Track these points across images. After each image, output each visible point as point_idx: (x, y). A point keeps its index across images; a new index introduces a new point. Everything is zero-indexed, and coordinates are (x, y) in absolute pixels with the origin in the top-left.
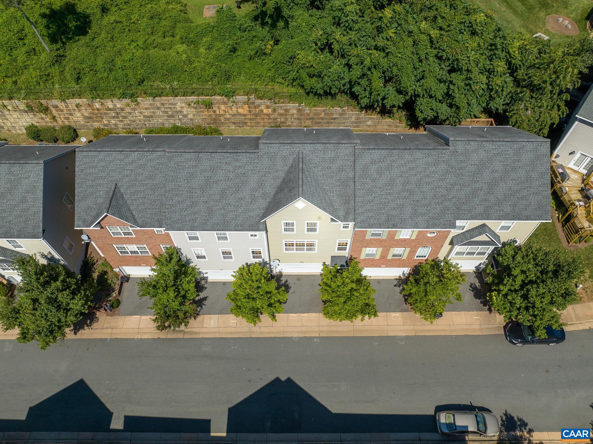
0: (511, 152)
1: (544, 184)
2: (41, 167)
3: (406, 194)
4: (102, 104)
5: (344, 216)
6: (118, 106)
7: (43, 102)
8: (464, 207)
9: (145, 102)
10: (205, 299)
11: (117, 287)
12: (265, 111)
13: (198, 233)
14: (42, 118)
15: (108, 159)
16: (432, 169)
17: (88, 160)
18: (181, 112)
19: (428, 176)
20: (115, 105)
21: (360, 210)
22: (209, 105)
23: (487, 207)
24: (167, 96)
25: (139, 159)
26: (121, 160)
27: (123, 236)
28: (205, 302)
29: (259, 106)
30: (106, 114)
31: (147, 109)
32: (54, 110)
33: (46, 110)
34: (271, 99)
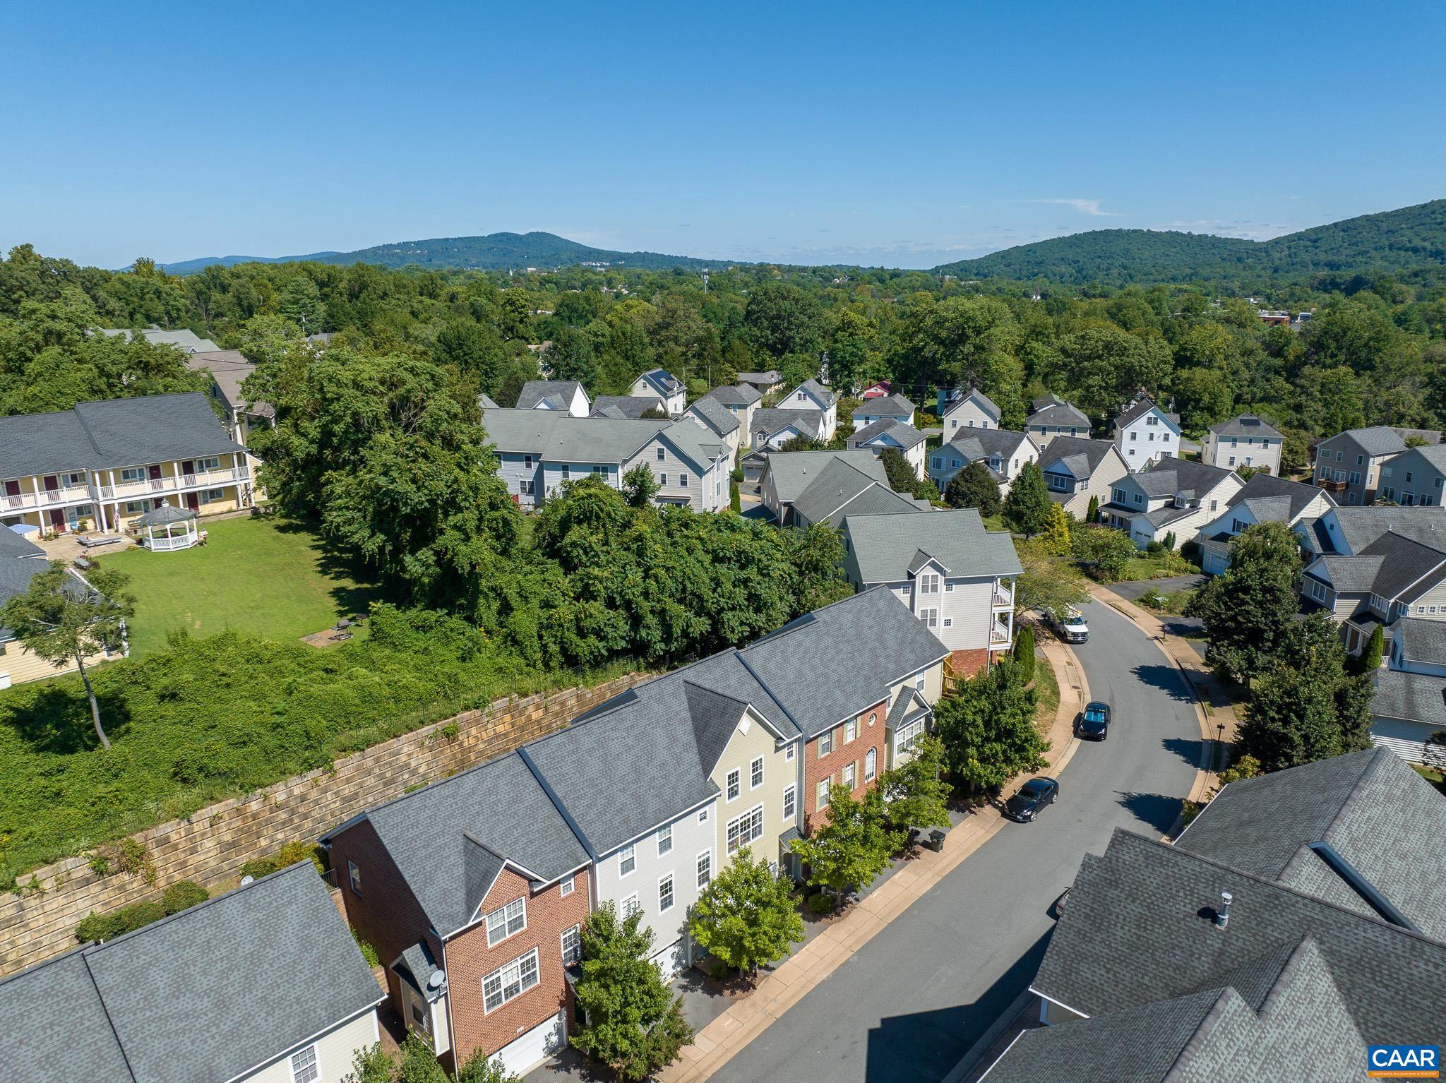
2: (311, 870)
3: (822, 679)
4: (265, 799)
7: (137, 838)
9: (346, 766)
12: (535, 716)
13: (633, 851)
14: (122, 887)
17: (397, 820)
18: (407, 765)
19: (824, 653)
20: (290, 794)
25: (480, 781)
27: (508, 936)
29: (525, 709)
30: (268, 822)
31: (348, 781)
32: (156, 853)
33: (134, 860)
34: (537, 693)
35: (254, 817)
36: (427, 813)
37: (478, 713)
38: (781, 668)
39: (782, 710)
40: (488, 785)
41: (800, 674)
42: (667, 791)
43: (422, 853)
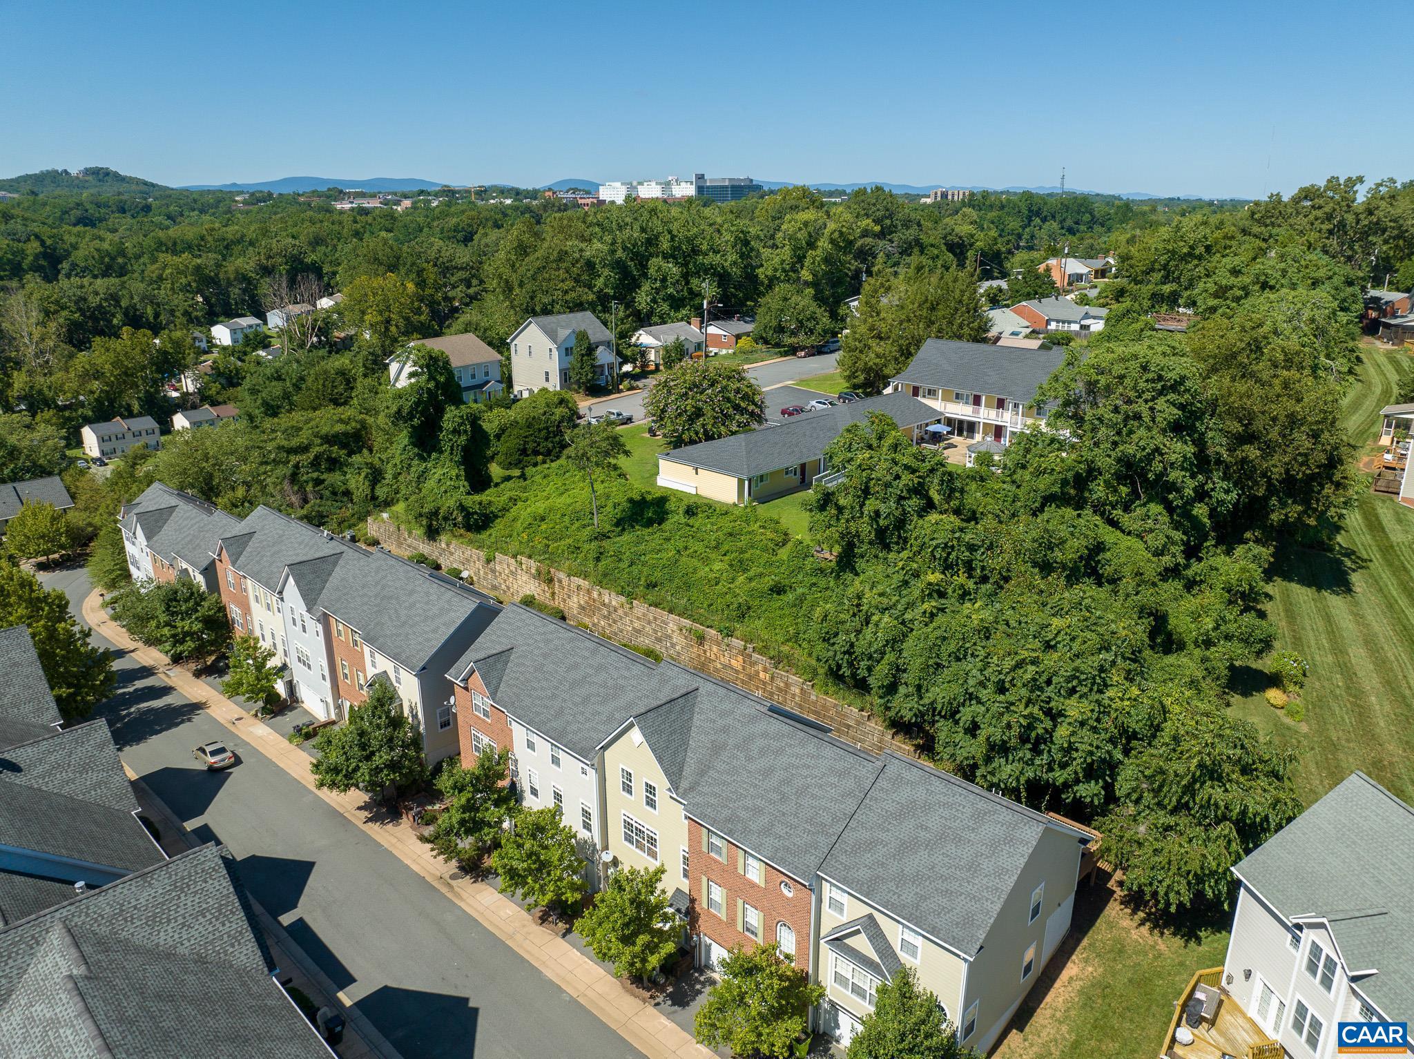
0: (968, 811)
1: (997, 889)
2: (474, 606)
3: (775, 797)
4: (600, 594)
5: (685, 790)
6: (614, 603)
7: (552, 570)
8: (843, 858)
9: (640, 608)
12: (762, 675)
13: (535, 739)
14: (544, 591)
16: (833, 779)
17: (511, 615)
18: (670, 637)
19: (821, 786)
20: (610, 602)
21: (706, 789)
22: (701, 639)
23: (878, 877)
24: (663, 609)
26: (536, 627)
29: (756, 663)
30: (599, 609)
31: (638, 618)
32: (557, 585)
33: (550, 581)
34: (771, 658)
35: (594, 600)
36: (519, 624)
37: (720, 637)
38: (763, 752)
39: (702, 773)
40: (550, 636)
41: (768, 772)
42: (574, 727)
43: (494, 637)
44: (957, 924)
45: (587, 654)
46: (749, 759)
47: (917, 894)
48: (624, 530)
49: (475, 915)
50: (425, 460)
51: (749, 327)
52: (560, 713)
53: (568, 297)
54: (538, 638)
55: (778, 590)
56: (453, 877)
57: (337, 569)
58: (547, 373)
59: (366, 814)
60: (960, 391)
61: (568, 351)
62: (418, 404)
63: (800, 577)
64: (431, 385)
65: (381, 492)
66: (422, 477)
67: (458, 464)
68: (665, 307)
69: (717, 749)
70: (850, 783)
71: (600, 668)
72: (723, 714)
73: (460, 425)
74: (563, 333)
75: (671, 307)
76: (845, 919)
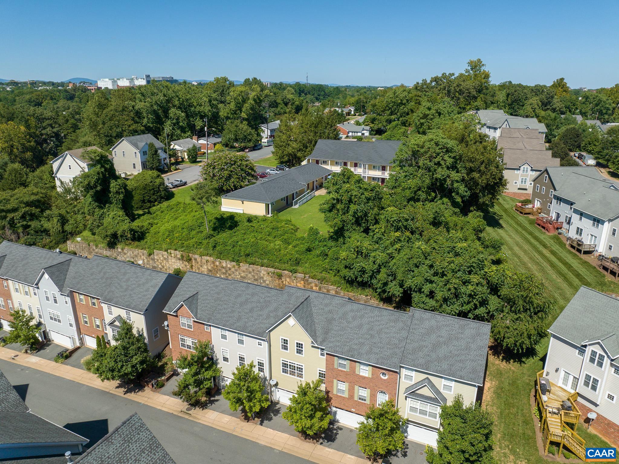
1: (481, 355)
3: (368, 337)
4: (220, 263)
5: (321, 342)
6: (229, 266)
7: (190, 255)
8: (410, 356)
9: (244, 266)
10: (217, 400)
11: (168, 375)
12: (314, 288)
13: (227, 333)
14: (186, 265)
15: (201, 278)
16: (392, 324)
17: (191, 277)
18: (262, 278)
19: (388, 328)
20: (227, 266)
21: (332, 339)
22: (280, 276)
23: (429, 361)
24: (257, 265)
25: (217, 282)
26: (207, 281)
27: (187, 328)
28: (216, 403)
29: (311, 283)
30: (220, 270)
31: (243, 271)
32: (194, 261)
33: (189, 260)
34: (318, 280)
35: (217, 266)
36: (198, 280)
37: (291, 274)
38: (354, 318)
39: (326, 333)
40: (218, 284)
41: (360, 326)
42: (250, 324)
43: (185, 289)
44: (470, 373)
45: (244, 289)
46: (348, 322)
47: (448, 364)
48: (219, 232)
49: (210, 425)
50: (102, 208)
51: (219, 140)
52: (239, 319)
53: (131, 128)
54: (211, 285)
55: (309, 250)
56: (188, 409)
57: (71, 268)
58: (134, 164)
59: (123, 389)
60: (337, 161)
61: (144, 153)
62: (98, 180)
63: (317, 243)
64: (103, 170)
65: (68, 228)
66: (102, 217)
67: (121, 208)
68: (179, 132)
69: (329, 321)
70: (400, 324)
71: (253, 295)
72: (326, 305)
73: (119, 189)
74: (141, 144)
75: (182, 131)
76: (413, 383)
